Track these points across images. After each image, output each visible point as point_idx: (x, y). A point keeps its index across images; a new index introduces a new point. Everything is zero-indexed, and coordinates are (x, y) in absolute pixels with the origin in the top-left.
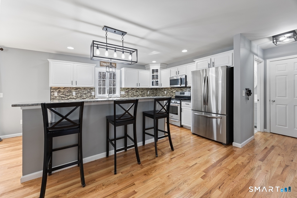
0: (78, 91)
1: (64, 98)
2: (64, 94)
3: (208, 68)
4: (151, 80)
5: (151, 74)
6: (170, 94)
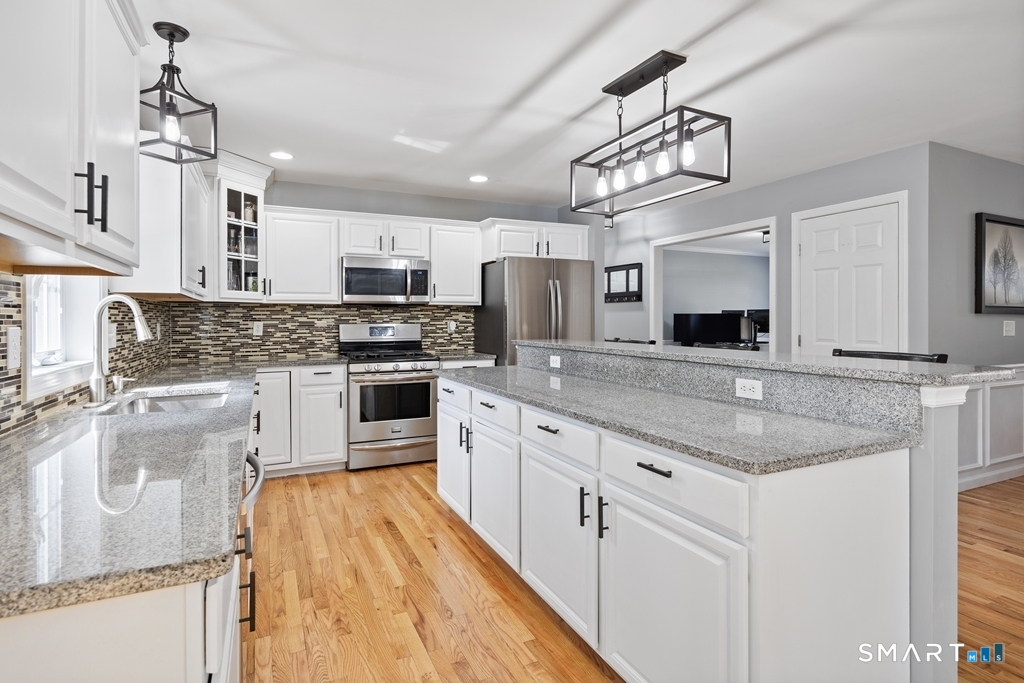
3: (535, 255)
4: (225, 254)
5: (225, 218)
6: (295, 336)
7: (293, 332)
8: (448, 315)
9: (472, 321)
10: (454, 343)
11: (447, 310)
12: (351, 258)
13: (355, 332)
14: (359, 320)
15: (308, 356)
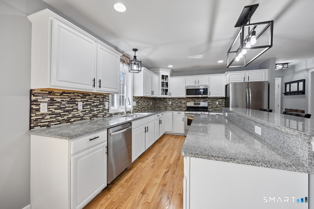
0: (86, 101)
1: (61, 116)
2: (61, 108)
3: (243, 81)
4: (161, 88)
5: (161, 81)
6: (177, 105)
7: (177, 104)
8: (216, 100)
9: (224, 101)
10: (218, 108)
11: (216, 99)
12: (188, 86)
13: (191, 104)
14: (192, 101)
15: (180, 109)
